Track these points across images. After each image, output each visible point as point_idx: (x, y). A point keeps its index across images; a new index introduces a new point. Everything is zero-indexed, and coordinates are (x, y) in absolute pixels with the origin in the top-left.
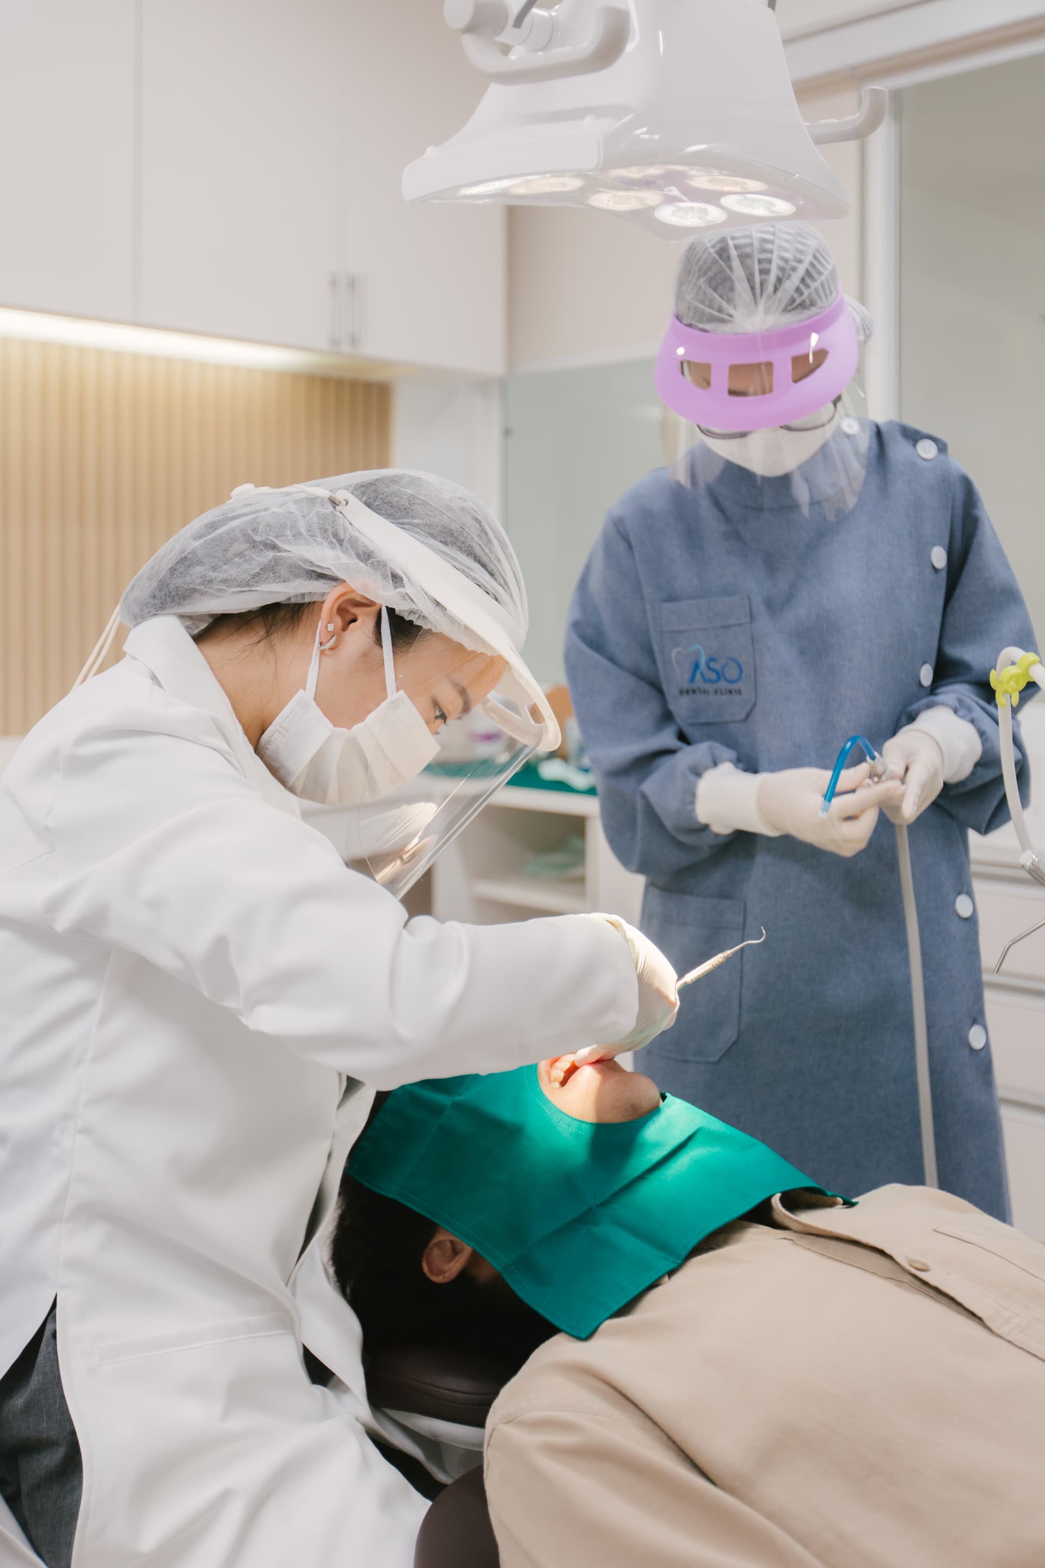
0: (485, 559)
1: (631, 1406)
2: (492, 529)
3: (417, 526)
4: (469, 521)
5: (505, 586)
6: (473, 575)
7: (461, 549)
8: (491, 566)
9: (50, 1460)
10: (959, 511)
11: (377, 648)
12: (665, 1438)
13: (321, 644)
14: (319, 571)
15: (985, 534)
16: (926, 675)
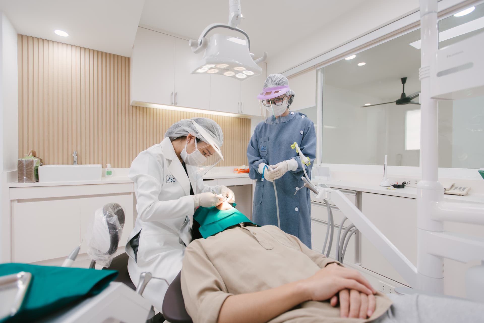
0: (212, 131)
4: (211, 125)
7: (208, 129)
10: (307, 126)
11: (195, 143)
13: (188, 142)
14: (187, 131)
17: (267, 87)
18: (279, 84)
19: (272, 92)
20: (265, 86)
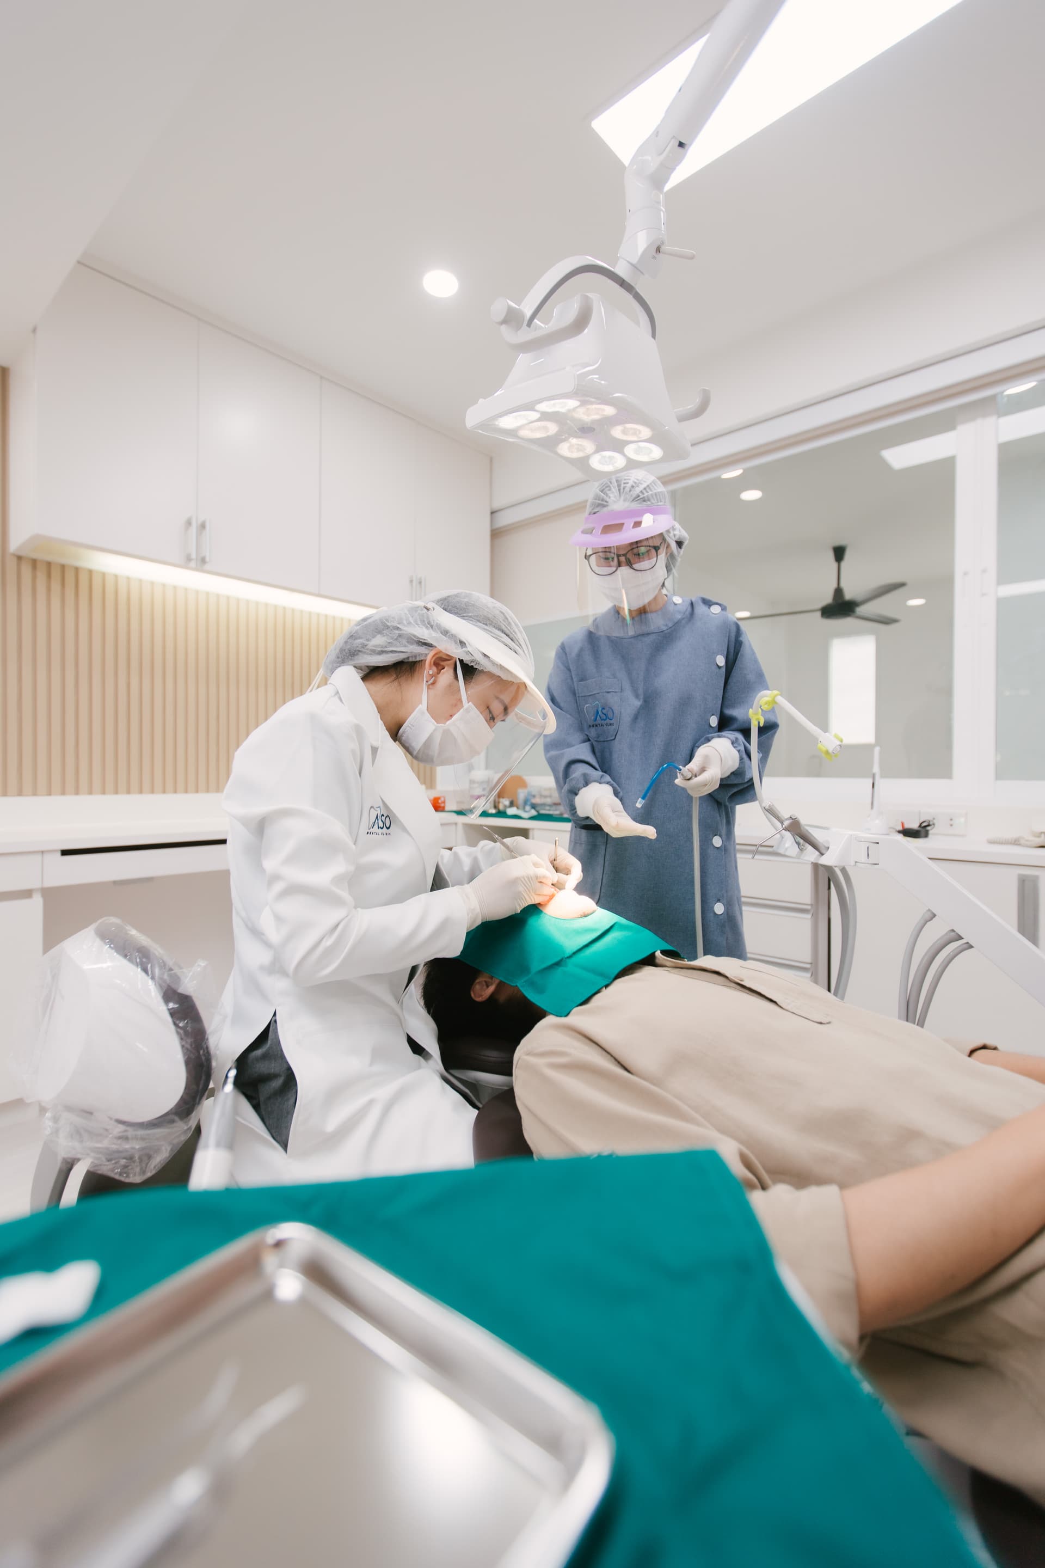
0: (507, 632)
1: (594, 1045)
2: (510, 617)
3: (470, 617)
4: (498, 612)
5: (520, 645)
6: (503, 640)
7: (494, 627)
8: (511, 636)
9: (277, 1084)
10: (733, 639)
11: (456, 682)
12: (613, 1060)
13: (427, 682)
14: (423, 641)
15: (745, 650)
16: (714, 721)
17: (605, 509)
18: (644, 501)
19: (623, 524)
20: (599, 505)
